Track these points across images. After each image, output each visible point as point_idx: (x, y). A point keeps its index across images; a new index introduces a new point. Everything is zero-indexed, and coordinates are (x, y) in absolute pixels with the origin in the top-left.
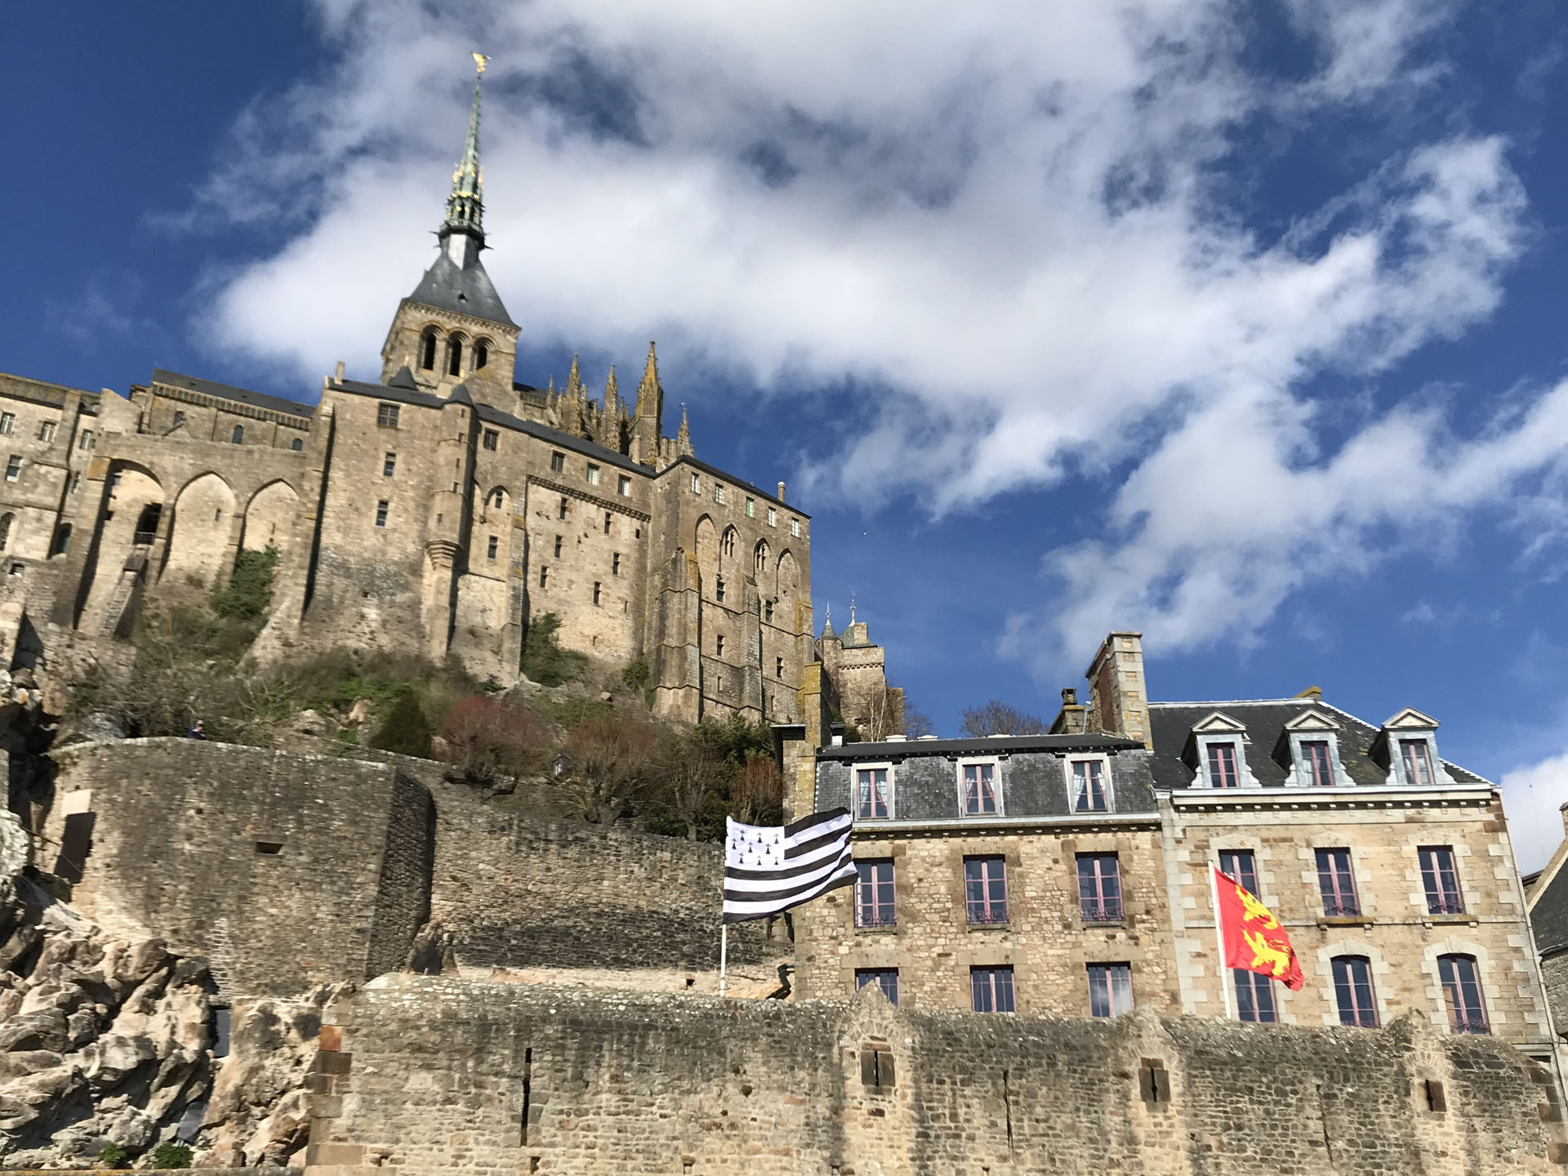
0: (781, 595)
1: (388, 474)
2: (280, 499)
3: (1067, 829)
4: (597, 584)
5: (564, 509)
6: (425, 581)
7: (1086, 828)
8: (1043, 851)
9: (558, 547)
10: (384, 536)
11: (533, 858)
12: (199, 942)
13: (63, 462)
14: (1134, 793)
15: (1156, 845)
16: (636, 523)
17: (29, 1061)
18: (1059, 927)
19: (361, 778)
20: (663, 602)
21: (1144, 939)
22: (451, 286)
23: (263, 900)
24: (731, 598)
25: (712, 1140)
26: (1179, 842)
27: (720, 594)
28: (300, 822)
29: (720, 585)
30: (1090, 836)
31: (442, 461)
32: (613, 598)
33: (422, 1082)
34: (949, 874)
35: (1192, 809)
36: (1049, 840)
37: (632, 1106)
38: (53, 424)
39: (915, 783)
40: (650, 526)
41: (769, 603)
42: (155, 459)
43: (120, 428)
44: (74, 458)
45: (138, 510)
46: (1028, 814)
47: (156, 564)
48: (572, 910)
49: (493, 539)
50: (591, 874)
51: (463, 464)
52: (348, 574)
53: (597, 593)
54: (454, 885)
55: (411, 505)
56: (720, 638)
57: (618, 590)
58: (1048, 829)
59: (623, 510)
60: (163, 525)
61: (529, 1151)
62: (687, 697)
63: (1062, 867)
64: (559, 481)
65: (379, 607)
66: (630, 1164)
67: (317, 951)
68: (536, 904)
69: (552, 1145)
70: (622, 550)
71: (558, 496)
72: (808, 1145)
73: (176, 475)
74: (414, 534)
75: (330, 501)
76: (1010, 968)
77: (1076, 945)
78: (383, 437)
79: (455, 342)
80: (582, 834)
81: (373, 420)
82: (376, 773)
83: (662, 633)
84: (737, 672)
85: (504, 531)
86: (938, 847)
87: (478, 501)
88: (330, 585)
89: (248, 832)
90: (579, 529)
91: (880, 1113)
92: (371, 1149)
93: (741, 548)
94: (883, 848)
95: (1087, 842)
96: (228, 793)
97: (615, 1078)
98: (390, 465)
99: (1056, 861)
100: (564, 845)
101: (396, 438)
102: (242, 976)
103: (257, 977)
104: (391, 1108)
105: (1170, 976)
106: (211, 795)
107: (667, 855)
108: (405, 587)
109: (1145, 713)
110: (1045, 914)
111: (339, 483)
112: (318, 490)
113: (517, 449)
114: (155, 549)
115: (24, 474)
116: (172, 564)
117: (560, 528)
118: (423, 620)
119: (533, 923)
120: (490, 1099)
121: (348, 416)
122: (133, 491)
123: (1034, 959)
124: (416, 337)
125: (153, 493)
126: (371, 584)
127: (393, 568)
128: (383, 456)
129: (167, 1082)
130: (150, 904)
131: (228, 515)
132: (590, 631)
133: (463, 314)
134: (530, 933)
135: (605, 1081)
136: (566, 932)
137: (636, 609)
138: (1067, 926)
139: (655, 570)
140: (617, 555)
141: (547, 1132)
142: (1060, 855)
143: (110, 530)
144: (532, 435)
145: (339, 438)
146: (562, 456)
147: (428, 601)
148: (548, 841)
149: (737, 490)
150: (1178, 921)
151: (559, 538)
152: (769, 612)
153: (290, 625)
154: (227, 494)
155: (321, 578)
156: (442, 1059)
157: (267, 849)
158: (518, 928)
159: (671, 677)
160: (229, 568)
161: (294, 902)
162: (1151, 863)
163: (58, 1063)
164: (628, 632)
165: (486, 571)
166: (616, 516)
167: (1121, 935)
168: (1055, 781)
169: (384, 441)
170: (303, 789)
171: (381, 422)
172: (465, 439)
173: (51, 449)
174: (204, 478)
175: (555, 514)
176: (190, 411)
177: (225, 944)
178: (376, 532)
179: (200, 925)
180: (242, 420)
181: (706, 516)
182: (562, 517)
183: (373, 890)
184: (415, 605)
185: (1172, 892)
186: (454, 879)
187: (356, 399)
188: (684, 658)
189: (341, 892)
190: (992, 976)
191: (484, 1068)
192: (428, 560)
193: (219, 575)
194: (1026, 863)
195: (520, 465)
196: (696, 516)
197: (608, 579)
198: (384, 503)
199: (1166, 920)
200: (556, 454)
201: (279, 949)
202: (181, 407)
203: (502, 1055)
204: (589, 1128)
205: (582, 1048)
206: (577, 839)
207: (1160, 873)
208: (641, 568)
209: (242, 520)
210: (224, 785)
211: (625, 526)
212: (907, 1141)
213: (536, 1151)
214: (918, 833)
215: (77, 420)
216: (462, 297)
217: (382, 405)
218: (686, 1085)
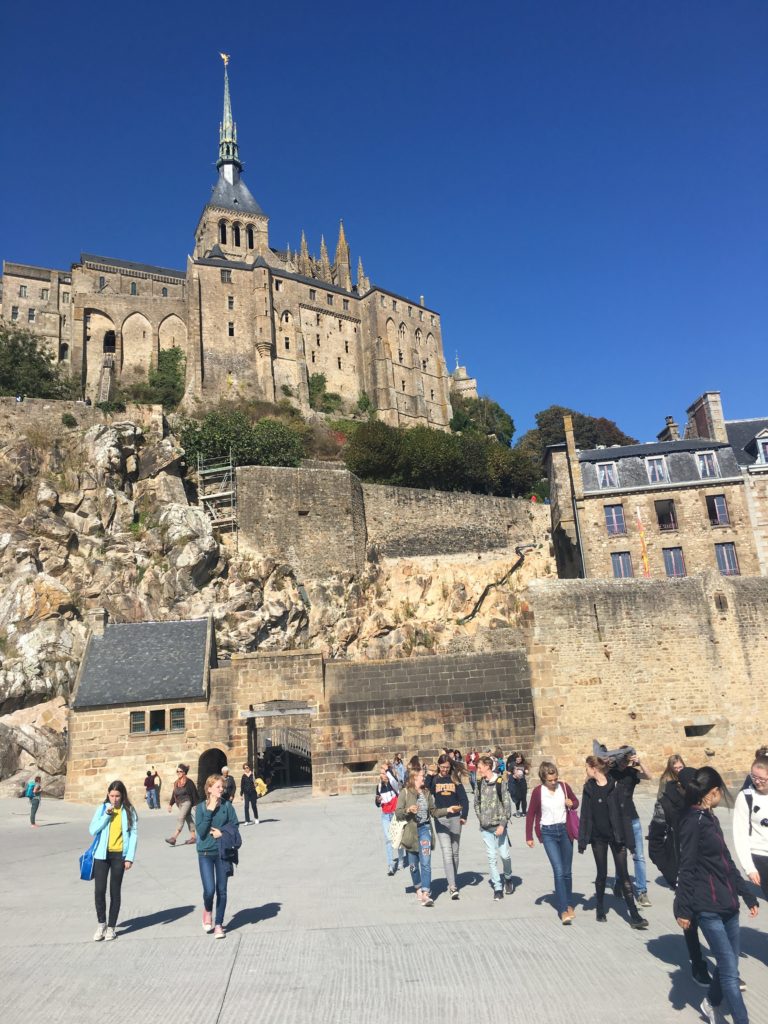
0: (430, 358)
1: (231, 308)
2: (175, 325)
3: (701, 486)
4: (339, 359)
5: (318, 320)
6: (258, 364)
7: (710, 485)
8: (691, 496)
9: (318, 341)
10: (234, 341)
11: (406, 508)
12: (284, 558)
13: (56, 311)
14: (729, 468)
15: (742, 490)
16: (354, 325)
17: (245, 615)
18: (701, 529)
19: (336, 479)
20: (374, 366)
21: (739, 532)
22: (229, 195)
23: (306, 537)
24: (406, 361)
25: (666, 634)
26: (752, 488)
27: (401, 359)
28: (314, 500)
29: (400, 354)
30: (711, 489)
31: (257, 299)
32: (348, 365)
33: (560, 620)
34: (648, 509)
35: (758, 473)
36: (693, 491)
37: (636, 624)
38: (47, 290)
39: (627, 470)
40: (360, 326)
41: (424, 362)
42: (107, 307)
43: (85, 291)
44: (61, 308)
45: (102, 335)
46: (682, 480)
47: (119, 363)
48: (425, 530)
49: (287, 339)
50: (431, 513)
51: (268, 300)
52: (219, 362)
53: (339, 363)
54: (375, 523)
55: (245, 324)
56: (403, 382)
57: (350, 360)
58: (693, 487)
59: (347, 318)
60: (118, 342)
61: (604, 643)
62: (392, 414)
63: (700, 503)
64: (314, 306)
65: (237, 378)
66: (639, 645)
67: (334, 558)
68: (410, 528)
69: (611, 640)
70: (348, 340)
71: (315, 313)
72: (701, 634)
73: (119, 315)
74: (249, 339)
75: (204, 325)
76: (680, 548)
77: (709, 536)
78: (225, 288)
79: (236, 227)
80: (425, 495)
81: (219, 279)
82: (342, 475)
83: (375, 382)
84: (414, 399)
85: (291, 334)
86: (643, 498)
87: (276, 319)
88: (212, 369)
89: (293, 507)
90: (327, 330)
91: (724, 619)
92: (548, 647)
93: (408, 334)
94: (617, 500)
95: (710, 491)
96: (282, 489)
97: (628, 613)
98: (231, 303)
99: (697, 500)
100: (418, 500)
101: (232, 288)
102: (305, 572)
103: (311, 571)
104: (552, 631)
105: (753, 548)
106: (275, 491)
107: (461, 502)
108: (249, 367)
109: (724, 428)
110: (694, 524)
111: (207, 315)
112: (198, 319)
113: (292, 289)
114: (116, 355)
115: (37, 318)
116: (126, 362)
117: (317, 330)
118: (260, 384)
119: (411, 537)
120: (585, 625)
121: (206, 278)
122: (98, 325)
123: (691, 543)
124: (216, 226)
125: (107, 325)
126: (232, 367)
127: (241, 358)
128: (227, 298)
129: (293, 620)
130: (260, 542)
131: (149, 334)
132: (339, 383)
133: (238, 211)
134: (410, 541)
135: (624, 616)
136: (425, 539)
137: (359, 370)
138: (704, 529)
139: (367, 349)
140: (346, 342)
141: (608, 636)
142: (698, 497)
143: (90, 346)
144: (299, 281)
145: (203, 290)
146: (314, 291)
147: (261, 374)
148: (411, 499)
149: (404, 303)
150: (754, 523)
151: (318, 336)
152: (425, 367)
153: (197, 391)
154: (147, 323)
155: (207, 365)
156: (565, 611)
157: (302, 514)
158: (405, 539)
159: (382, 404)
160: (156, 363)
161: (320, 536)
162: (740, 499)
163: (253, 615)
164: (357, 382)
165: (285, 356)
166: (344, 321)
167: (729, 531)
168: (691, 464)
169: (226, 290)
170: (312, 485)
171: (223, 280)
172: (267, 287)
173: (49, 304)
174: (133, 316)
175: (314, 323)
176: (108, 276)
177: (295, 558)
178: (230, 339)
179: (282, 550)
180: (135, 280)
181: (390, 318)
182: (318, 324)
183: (351, 529)
184: (255, 376)
185: (750, 510)
186: (375, 519)
187: (209, 268)
188: (388, 394)
189: (338, 530)
190: (672, 553)
191: (580, 613)
192: (257, 352)
193: (151, 366)
194: (683, 502)
195: (295, 298)
196: (385, 319)
197: (344, 356)
198: (231, 324)
199: (749, 523)
200: (311, 290)
201: (318, 558)
202: (102, 274)
203: (586, 608)
204: (622, 633)
205: (614, 603)
206: (423, 498)
207: (745, 503)
208: (359, 348)
209: (157, 336)
210: (279, 486)
211: (349, 326)
212: (736, 629)
213: (605, 643)
214: (633, 493)
215: (59, 287)
216: (236, 201)
217: (222, 271)
218: (653, 613)
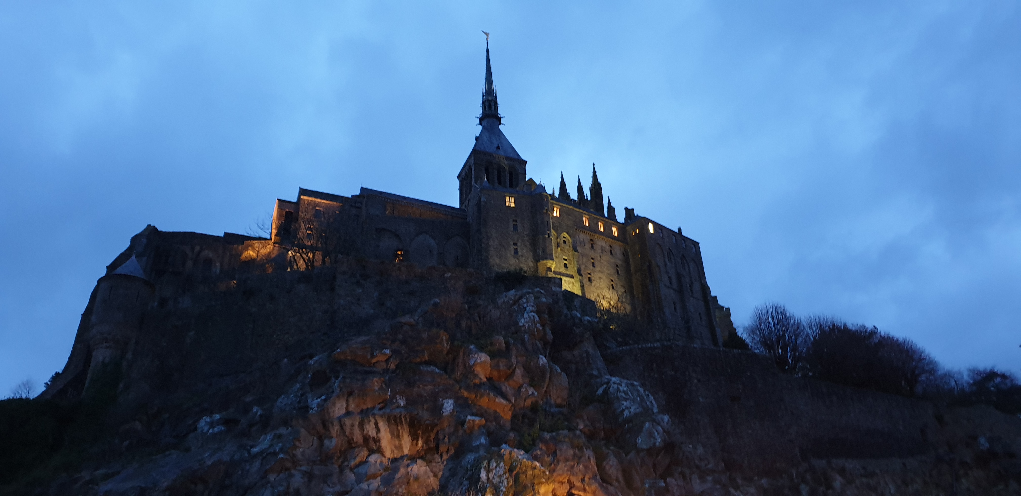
1: (514, 229)
4: (611, 280)
5: (592, 243)
9: (592, 262)
10: (519, 259)
16: (622, 249)
20: (646, 287)
22: (492, 142)
23: (744, 427)
24: (675, 284)
27: (670, 282)
28: (744, 385)
29: (669, 277)
31: (539, 221)
32: (619, 286)
40: (628, 251)
41: (690, 286)
42: (396, 227)
43: (377, 213)
49: (565, 260)
51: (550, 223)
53: (612, 284)
55: (528, 243)
56: (674, 304)
57: (621, 282)
59: (616, 243)
64: (588, 231)
70: (619, 262)
71: (588, 237)
73: (408, 235)
74: (531, 258)
75: (491, 243)
79: (498, 169)
81: (504, 203)
85: (568, 255)
87: (555, 240)
89: (724, 391)
90: (599, 252)
93: (674, 259)
96: (708, 371)
98: (515, 225)
101: (515, 212)
106: (701, 372)
111: (493, 234)
113: (568, 215)
117: (592, 253)
121: (492, 202)
122: (388, 243)
124: (482, 167)
125: (396, 244)
128: (511, 220)
131: (436, 253)
132: (613, 302)
133: (500, 155)
137: (630, 291)
139: (636, 272)
140: (617, 265)
144: (575, 207)
151: (592, 258)
152: (692, 290)
154: (433, 243)
157: (735, 399)
164: (628, 302)
166: (614, 245)
169: (510, 213)
172: (548, 211)
175: (589, 246)
178: (514, 257)
181: (658, 244)
182: (592, 247)
187: (494, 193)
188: (663, 314)
195: (571, 223)
196: (653, 244)
197: (615, 277)
198: (515, 244)
200: (584, 216)
208: (629, 272)
209: (442, 255)
211: (618, 250)
215: (350, 210)
216: (498, 148)
